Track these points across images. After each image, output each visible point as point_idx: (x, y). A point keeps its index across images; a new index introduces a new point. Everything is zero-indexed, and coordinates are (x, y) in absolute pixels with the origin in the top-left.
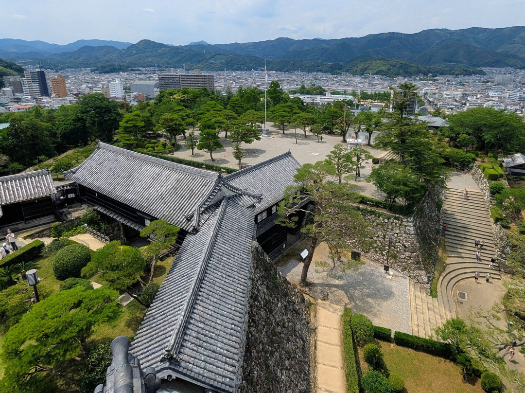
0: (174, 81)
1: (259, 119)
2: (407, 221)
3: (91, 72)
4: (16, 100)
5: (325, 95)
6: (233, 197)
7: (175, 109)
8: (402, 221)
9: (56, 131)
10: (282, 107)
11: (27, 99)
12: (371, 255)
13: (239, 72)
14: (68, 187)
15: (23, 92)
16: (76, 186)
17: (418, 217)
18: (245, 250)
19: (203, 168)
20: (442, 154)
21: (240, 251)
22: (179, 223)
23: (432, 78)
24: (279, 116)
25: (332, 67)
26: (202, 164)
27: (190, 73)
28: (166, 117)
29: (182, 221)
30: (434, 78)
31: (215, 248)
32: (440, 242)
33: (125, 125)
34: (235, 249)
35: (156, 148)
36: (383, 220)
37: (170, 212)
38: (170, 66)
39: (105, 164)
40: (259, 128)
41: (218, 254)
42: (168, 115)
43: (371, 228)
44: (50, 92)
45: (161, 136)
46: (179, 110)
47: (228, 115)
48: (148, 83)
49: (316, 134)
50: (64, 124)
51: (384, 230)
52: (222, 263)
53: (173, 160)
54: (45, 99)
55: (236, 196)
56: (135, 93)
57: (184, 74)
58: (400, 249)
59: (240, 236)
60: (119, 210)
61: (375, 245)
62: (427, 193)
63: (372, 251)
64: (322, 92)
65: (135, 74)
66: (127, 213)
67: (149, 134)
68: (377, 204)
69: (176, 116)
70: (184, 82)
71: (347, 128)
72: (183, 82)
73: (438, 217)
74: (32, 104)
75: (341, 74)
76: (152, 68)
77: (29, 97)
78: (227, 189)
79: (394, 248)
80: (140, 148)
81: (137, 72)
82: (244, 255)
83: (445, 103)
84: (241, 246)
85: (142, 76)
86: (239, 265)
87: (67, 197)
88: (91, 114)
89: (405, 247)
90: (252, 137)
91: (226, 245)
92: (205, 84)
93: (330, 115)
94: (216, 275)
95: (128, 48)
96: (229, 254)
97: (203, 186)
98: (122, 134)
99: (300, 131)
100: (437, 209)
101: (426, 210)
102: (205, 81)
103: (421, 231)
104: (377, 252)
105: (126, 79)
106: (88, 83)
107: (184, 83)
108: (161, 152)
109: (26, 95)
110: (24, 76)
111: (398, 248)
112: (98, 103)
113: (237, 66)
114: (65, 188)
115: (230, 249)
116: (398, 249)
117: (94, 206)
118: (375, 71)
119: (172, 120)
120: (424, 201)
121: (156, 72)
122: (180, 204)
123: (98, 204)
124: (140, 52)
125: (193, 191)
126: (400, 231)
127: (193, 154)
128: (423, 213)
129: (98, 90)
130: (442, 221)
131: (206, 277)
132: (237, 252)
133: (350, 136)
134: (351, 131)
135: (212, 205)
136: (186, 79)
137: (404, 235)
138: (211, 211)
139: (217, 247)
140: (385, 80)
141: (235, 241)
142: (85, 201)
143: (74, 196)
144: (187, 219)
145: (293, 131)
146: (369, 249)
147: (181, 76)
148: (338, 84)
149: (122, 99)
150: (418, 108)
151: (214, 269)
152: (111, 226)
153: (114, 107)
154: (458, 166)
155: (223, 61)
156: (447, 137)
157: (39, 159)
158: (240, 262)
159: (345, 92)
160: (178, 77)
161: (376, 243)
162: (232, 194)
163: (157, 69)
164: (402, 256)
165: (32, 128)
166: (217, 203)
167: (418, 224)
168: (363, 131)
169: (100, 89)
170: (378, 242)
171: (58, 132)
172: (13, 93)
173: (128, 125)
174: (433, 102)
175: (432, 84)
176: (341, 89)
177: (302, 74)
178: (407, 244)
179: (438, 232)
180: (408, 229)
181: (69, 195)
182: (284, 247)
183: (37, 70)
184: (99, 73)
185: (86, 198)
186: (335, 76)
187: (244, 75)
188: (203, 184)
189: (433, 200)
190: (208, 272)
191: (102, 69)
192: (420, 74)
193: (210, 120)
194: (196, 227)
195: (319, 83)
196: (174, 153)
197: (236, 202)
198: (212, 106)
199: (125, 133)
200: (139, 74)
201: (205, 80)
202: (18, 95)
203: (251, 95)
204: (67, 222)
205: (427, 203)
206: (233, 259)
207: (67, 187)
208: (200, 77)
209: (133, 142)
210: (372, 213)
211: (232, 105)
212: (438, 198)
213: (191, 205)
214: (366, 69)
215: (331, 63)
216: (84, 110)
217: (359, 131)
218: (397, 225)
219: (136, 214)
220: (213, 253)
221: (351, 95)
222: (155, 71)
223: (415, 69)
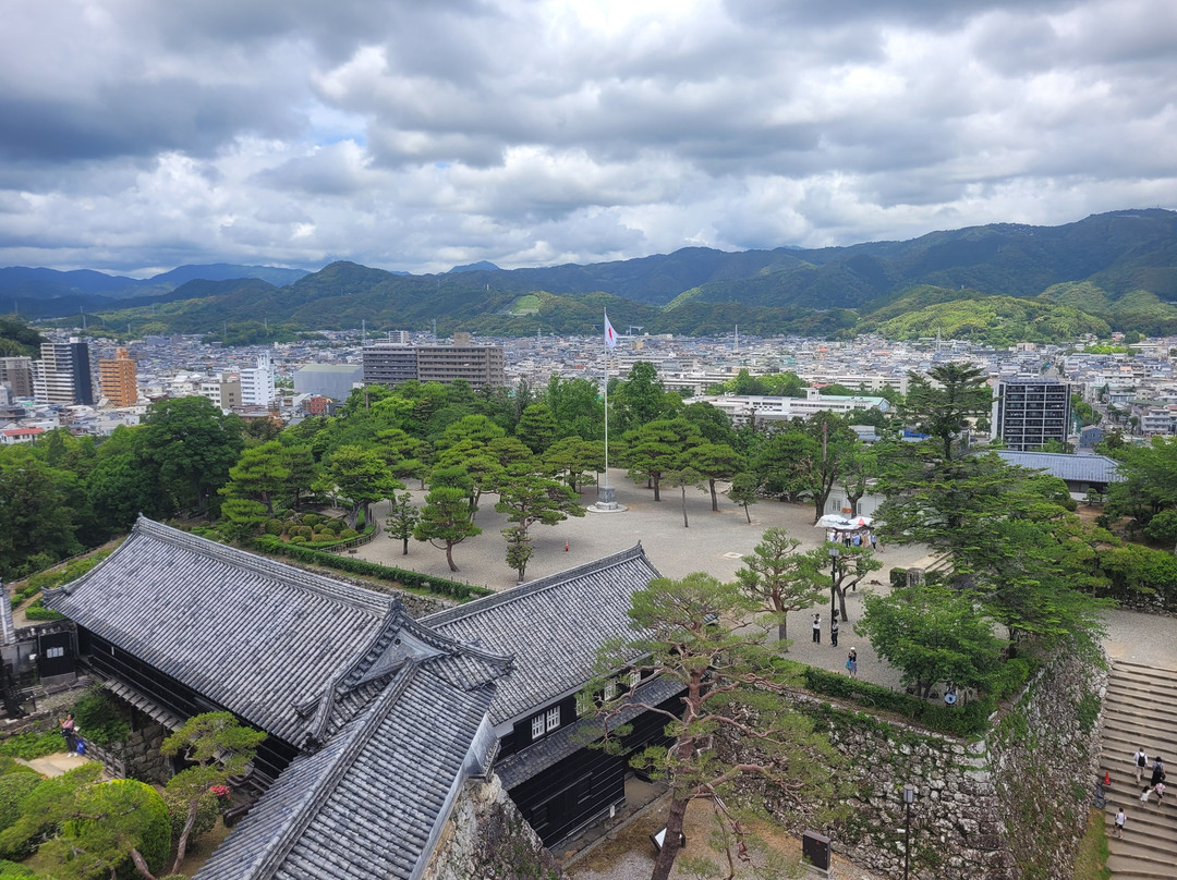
0: (401, 364)
1: (589, 462)
2: (966, 751)
3: (203, 343)
4: (13, 415)
5: (804, 395)
6: (435, 661)
7: (381, 434)
8: (951, 753)
9: (86, 492)
10: (657, 429)
11: (39, 411)
12: (863, 854)
13: (577, 339)
14: (52, 631)
15: (33, 395)
16: (71, 628)
17: (1002, 742)
18: (427, 802)
19: (425, 588)
20: (1102, 560)
21: (412, 803)
22: (280, 724)
23: (1124, 347)
24: (643, 452)
25: (827, 321)
26: (422, 579)
27: (450, 343)
28: (344, 456)
29: (290, 719)
30: (1133, 346)
31: (342, 790)
32: (1084, 826)
33: (242, 475)
34: (397, 795)
35: (314, 536)
36: (897, 747)
37: (265, 696)
38: (399, 325)
39: (143, 573)
40: (589, 483)
41: (346, 806)
42: (349, 452)
43: (863, 771)
44: (96, 394)
45: (329, 503)
46: (389, 437)
47: (506, 451)
48: (340, 368)
49: (742, 502)
50: (107, 473)
51: (901, 777)
52: (347, 832)
53: (349, 567)
54: (82, 411)
55: (443, 658)
56: (303, 396)
57: (435, 345)
58: (947, 839)
59: (423, 763)
60: (157, 690)
61: (876, 823)
62: (1040, 675)
63: (868, 839)
64: (794, 389)
65: (311, 346)
66: (176, 702)
67: (307, 499)
68: (881, 700)
69: (371, 453)
70: (427, 366)
71: (826, 487)
72: (423, 366)
73: (1081, 747)
74: (50, 424)
75: (853, 339)
76: (353, 332)
77: (45, 408)
78: (415, 639)
79: (932, 833)
80: (273, 536)
81: (315, 342)
82: (420, 815)
83: (1162, 416)
84: (420, 791)
85: (329, 354)
86: (397, 840)
87: (45, 654)
88: (173, 449)
89: (964, 833)
90: (561, 508)
91: (377, 784)
92: (480, 370)
93: (785, 450)
94: (321, 862)
95: (297, 284)
96: (376, 809)
97: (355, 630)
98: (232, 497)
99: (695, 493)
100: (1078, 723)
101: (1037, 723)
102: (480, 364)
103: (1014, 786)
104: (879, 843)
105: (288, 361)
106: (192, 370)
107: (426, 369)
108: (325, 547)
109: (39, 403)
110: (39, 357)
111: (941, 833)
112: (192, 422)
113: (571, 324)
114: (44, 631)
115: (383, 795)
116: (943, 838)
117: (105, 680)
118: (951, 330)
119: (360, 463)
120: (1027, 698)
121: (363, 341)
122: (293, 674)
123: (115, 674)
124: (326, 292)
125: (330, 642)
126: (947, 783)
127: (406, 553)
128: (1024, 733)
129: (212, 389)
130: (1096, 762)
131: (293, 862)
132: (402, 806)
133: (837, 507)
134: (839, 495)
135: (374, 680)
136: (431, 359)
137: (958, 796)
138: (369, 694)
139: (349, 789)
140: (982, 353)
141: (406, 775)
142: (87, 667)
143: (61, 654)
144: (300, 715)
145: (676, 493)
146: (856, 834)
147: (421, 350)
148: (844, 365)
149: (269, 410)
150: (1079, 431)
151: (321, 845)
152: (142, 735)
153: (230, 429)
154: (1155, 599)
155: (535, 311)
156: (1127, 514)
157: (30, 562)
158: (404, 834)
159: (863, 386)
160: (413, 352)
161: (879, 816)
162: (433, 652)
163: (365, 333)
164: (954, 859)
165: (27, 484)
166: (388, 675)
167: (1002, 763)
168: (871, 493)
169: (218, 386)
170: (883, 813)
171: (90, 494)
172: (10, 398)
173: (249, 476)
174: (1127, 414)
175: (1125, 364)
176: (851, 378)
177: (746, 341)
178: (967, 824)
179: (1078, 793)
180: (969, 779)
181: (49, 651)
182: (612, 814)
183: (73, 340)
184: (223, 346)
185: (91, 660)
186: (838, 344)
187: (587, 346)
188: (355, 626)
189: (1061, 696)
190: (302, 850)
191: (229, 336)
192: (1088, 335)
193: (457, 463)
194: (315, 736)
195: (790, 365)
196: (358, 549)
197: (441, 674)
198: (476, 427)
199: (239, 497)
200: (321, 347)
201: (481, 360)
202: (20, 402)
203: (581, 397)
204: (32, 719)
205: (1042, 705)
206: (384, 824)
207: (47, 629)
208: (466, 354)
209: (259, 519)
210: (867, 725)
211: (529, 423)
212: (1085, 690)
213: (318, 680)
214: (925, 325)
215: (825, 311)
216: (156, 440)
217: (859, 495)
218: (938, 763)
219: (194, 702)
220: (330, 803)
221: (879, 396)
222: (360, 338)
223: (1070, 320)
